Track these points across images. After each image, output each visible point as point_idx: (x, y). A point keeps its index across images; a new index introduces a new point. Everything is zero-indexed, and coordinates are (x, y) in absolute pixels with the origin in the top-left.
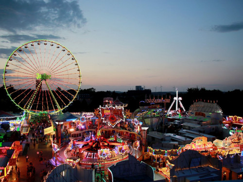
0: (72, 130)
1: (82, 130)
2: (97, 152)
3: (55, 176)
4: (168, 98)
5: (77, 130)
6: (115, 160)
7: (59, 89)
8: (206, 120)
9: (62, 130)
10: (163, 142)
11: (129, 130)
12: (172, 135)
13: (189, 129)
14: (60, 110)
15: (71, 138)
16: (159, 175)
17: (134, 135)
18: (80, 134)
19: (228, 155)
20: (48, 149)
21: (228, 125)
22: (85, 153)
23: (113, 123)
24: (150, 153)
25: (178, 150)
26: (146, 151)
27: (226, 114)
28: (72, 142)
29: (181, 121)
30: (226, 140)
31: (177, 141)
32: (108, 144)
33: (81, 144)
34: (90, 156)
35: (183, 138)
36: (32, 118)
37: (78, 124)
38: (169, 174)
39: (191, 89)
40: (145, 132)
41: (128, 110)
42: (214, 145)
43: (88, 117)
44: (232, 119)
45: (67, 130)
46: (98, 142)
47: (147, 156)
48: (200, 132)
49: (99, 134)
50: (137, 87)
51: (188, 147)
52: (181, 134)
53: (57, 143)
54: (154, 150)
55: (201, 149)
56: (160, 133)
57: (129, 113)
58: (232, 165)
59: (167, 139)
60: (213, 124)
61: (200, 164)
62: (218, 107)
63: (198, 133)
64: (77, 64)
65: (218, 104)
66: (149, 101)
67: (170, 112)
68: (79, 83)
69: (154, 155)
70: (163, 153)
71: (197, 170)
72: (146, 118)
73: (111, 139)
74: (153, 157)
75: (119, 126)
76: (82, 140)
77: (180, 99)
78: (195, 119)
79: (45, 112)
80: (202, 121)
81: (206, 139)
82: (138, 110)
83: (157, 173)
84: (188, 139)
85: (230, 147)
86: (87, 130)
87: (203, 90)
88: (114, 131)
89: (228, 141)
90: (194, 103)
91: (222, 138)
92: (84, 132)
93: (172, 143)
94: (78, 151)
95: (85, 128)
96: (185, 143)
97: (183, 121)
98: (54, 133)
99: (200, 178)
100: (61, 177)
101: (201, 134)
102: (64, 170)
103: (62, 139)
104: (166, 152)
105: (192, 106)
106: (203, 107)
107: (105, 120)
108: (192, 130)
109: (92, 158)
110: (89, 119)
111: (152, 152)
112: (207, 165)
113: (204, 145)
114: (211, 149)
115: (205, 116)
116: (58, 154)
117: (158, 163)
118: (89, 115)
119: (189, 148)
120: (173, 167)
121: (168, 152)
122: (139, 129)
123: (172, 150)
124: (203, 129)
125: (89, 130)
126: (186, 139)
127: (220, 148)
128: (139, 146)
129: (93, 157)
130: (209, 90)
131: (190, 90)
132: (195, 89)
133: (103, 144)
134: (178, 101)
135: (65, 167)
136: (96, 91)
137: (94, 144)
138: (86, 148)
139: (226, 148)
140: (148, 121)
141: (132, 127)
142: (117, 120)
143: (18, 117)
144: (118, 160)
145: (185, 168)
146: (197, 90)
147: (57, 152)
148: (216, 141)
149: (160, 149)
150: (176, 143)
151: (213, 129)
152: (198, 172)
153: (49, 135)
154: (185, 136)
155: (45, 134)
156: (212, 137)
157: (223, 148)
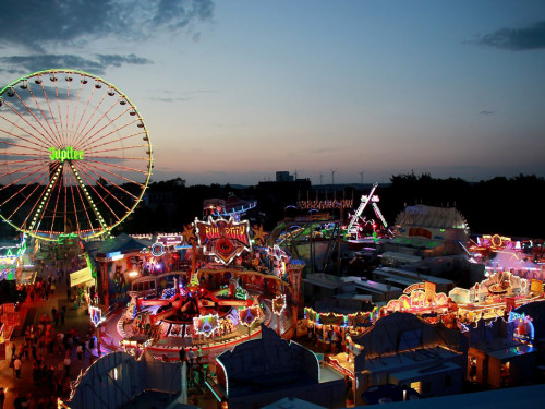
0: (134, 274)
1: (156, 272)
2: (191, 323)
3: (96, 380)
4: (348, 198)
5: (146, 273)
6: (233, 340)
7: (103, 181)
8: (433, 246)
9: (111, 275)
10: (338, 297)
11: (263, 271)
12: (358, 280)
13: (396, 267)
14: (106, 230)
15: (131, 293)
16: (331, 370)
17: (273, 281)
18: (152, 283)
19: (482, 321)
20: (80, 320)
21: (480, 255)
22: (165, 326)
23: (226, 256)
24: (310, 322)
25: (371, 314)
26: (301, 316)
27: (477, 231)
28: (133, 301)
29: (379, 247)
30: (477, 288)
31: (369, 293)
32: (216, 304)
33: (154, 307)
34: (176, 332)
35: (382, 287)
36: (41, 250)
37: (148, 260)
38: (353, 366)
39: (399, 177)
40: (299, 275)
41: (259, 226)
42: (450, 300)
43: (169, 245)
44: (490, 242)
45: (122, 275)
46: (193, 301)
47: (303, 328)
48: (420, 271)
49: (195, 281)
50: (280, 174)
51: (394, 306)
52: (378, 278)
53: (101, 304)
54: (318, 315)
55: (422, 309)
56: (332, 277)
57: (260, 233)
58: (489, 343)
59: (346, 288)
60: (448, 254)
61: (421, 344)
62: (459, 216)
63: (416, 275)
64: (142, 126)
65: (458, 209)
66: (306, 204)
67: (353, 229)
68: (148, 167)
69: (320, 325)
70: (340, 322)
71: (413, 356)
72: (300, 243)
73: (222, 293)
74: (317, 329)
75: (239, 262)
76: (157, 297)
77: (376, 199)
78: (408, 242)
79: (72, 235)
80: (424, 248)
81: (434, 287)
82: (280, 226)
83: (326, 366)
84: (394, 288)
85: (486, 304)
86: (167, 274)
87: (426, 178)
88: (228, 275)
89: (481, 290)
90: (407, 209)
91: (467, 285)
92: (162, 279)
93: (358, 297)
94: (148, 322)
95: (164, 270)
96: (386, 298)
97: (382, 248)
98: (93, 282)
99: (420, 375)
100: (110, 380)
101: (422, 276)
102: (116, 366)
103: (112, 294)
104: (345, 318)
105: (402, 213)
106: (427, 217)
107: (208, 250)
108: (401, 268)
109: (180, 335)
110: (172, 248)
111: (313, 319)
112: (436, 345)
113: (430, 301)
114: (445, 310)
115: (430, 237)
116: (103, 329)
117: (328, 342)
118: (173, 240)
119: (397, 309)
120: (362, 351)
121: (350, 318)
122: (284, 268)
123: (359, 314)
124: (427, 265)
125: (173, 273)
126: (389, 289)
127: (463, 307)
128: (284, 306)
129: (183, 334)
130: (439, 180)
131: (397, 180)
132: (409, 177)
133: (204, 303)
135: (118, 358)
136: (187, 185)
137: (183, 304)
138: (167, 315)
139: (476, 305)
140: (304, 250)
141: (270, 265)
142: (234, 250)
143: (9, 248)
144: (238, 338)
145: (388, 352)
146: (411, 178)
147: (100, 326)
148: (455, 291)
149: (332, 311)
150: (367, 298)
151: (449, 264)
152: (415, 360)
153: (82, 286)
154: (387, 282)
155: (72, 284)
156: (447, 282)
157: (471, 307)
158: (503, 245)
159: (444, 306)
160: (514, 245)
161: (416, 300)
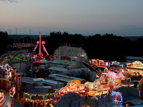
8: (72, 64)
10: (36, 87)
12: (43, 79)
24: (26, 99)
25: (54, 94)
27: (90, 57)
30: (96, 81)
31: (49, 85)
39: (54, 33)
40: (20, 77)
44: (95, 63)
52: (51, 78)
54: (31, 96)
55: (75, 91)
58: (105, 104)
59: (39, 83)
62: (83, 51)
63: (68, 77)
65: (83, 48)
70: (41, 98)
72: (14, 63)
77: (43, 42)
78: (60, 63)
80: (68, 65)
81: (80, 82)
84: (60, 83)
85: (100, 88)
87: (66, 34)
90: (60, 47)
96: (58, 87)
101: (71, 77)
104: (44, 96)
105: (57, 50)
106: (69, 51)
111: (29, 97)
112: (85, 106)
113: (78, 87)
114: (84, 91)
121: (46, 96)
122: (11, 75)
123: (49, 94)
124: (71, 72)
126: (58, 83)
127: (91, 90)
130: (71, 35)
131: (52, 34)
132: (58, 33)
134: (42, 44)
139: (96, 89)
141: (3, 74)
148: (87, 83)
150: (50, 87)
151: (79, 72)
154: (55, 80)
157: (94, 90)
158: (101, 64)
159: (83, 90)
160: (105, 64)
161: (72, 87)
